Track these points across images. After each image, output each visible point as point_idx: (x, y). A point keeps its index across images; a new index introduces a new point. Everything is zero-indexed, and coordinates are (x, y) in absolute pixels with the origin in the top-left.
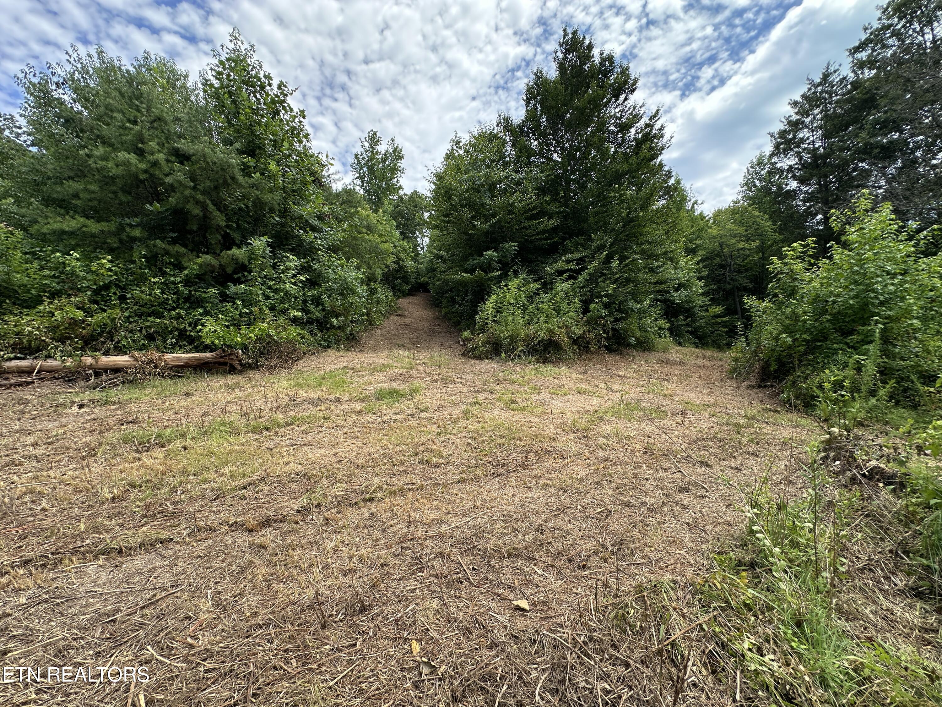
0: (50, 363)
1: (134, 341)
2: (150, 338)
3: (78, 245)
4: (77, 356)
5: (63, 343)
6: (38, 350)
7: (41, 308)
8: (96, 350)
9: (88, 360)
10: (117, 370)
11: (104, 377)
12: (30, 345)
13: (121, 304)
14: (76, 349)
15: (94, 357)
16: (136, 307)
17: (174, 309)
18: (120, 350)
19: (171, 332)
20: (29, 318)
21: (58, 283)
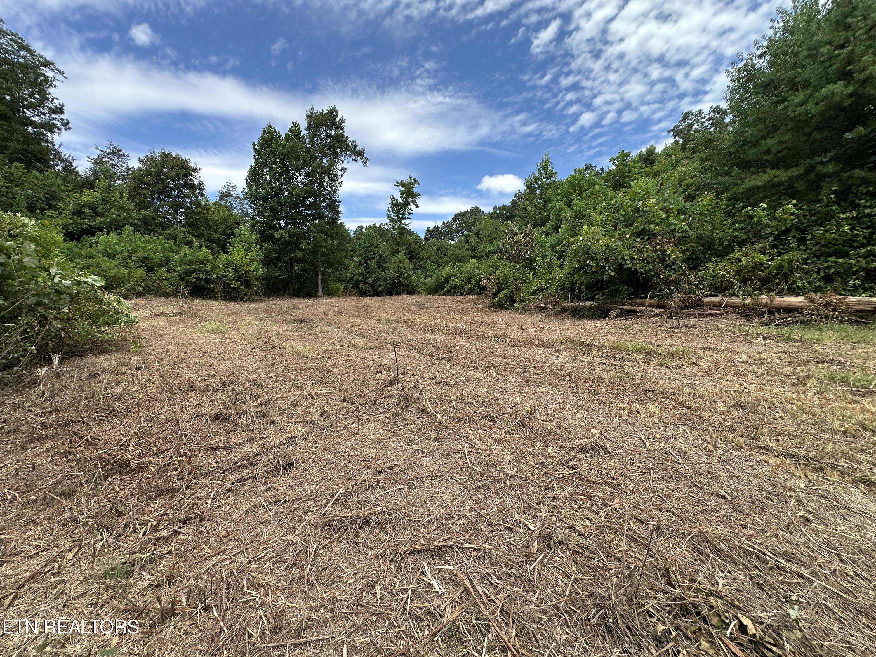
0: (734, 300)
1: (809, 283)
2: (828, 279)
3: (765, 197)
4: (755, 295)
5: (745, 284)
6: (726, 289)
7: (731, 255)
8: (770, 290)
9: (764, 299)
10: (789, 310)
11: (777, 315)
12: (722, 285)
13: (799, 246)
14: (754, 289)
15: (769, 297)
16: (817, 248)
17: (863, 246)
18: (794, 291)
19: (855, 273)
20: (723, 264)
21: (744, 234)
